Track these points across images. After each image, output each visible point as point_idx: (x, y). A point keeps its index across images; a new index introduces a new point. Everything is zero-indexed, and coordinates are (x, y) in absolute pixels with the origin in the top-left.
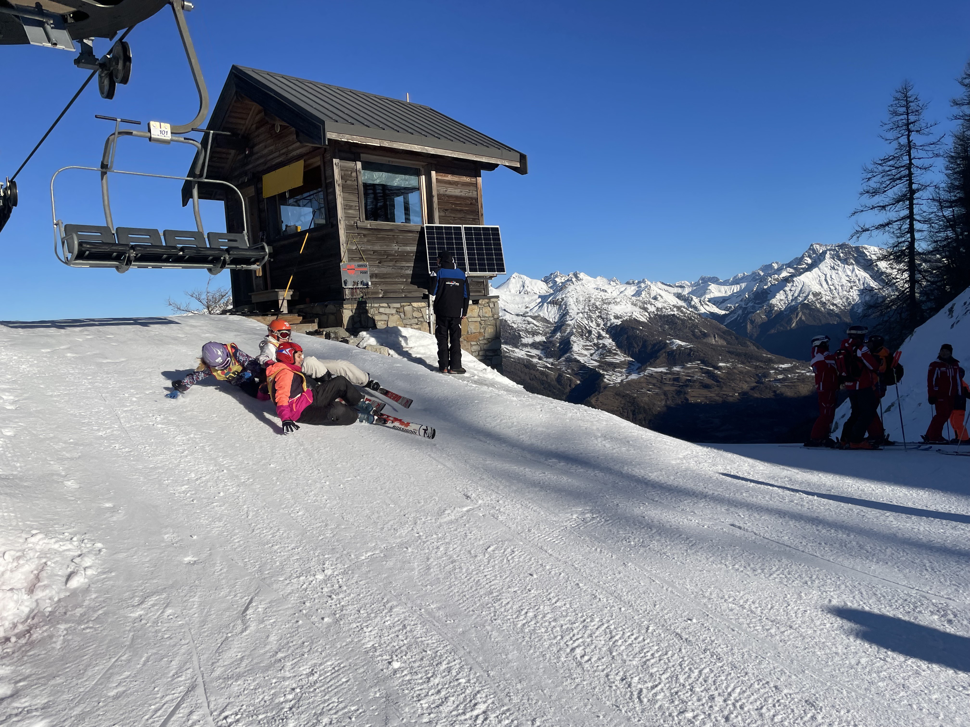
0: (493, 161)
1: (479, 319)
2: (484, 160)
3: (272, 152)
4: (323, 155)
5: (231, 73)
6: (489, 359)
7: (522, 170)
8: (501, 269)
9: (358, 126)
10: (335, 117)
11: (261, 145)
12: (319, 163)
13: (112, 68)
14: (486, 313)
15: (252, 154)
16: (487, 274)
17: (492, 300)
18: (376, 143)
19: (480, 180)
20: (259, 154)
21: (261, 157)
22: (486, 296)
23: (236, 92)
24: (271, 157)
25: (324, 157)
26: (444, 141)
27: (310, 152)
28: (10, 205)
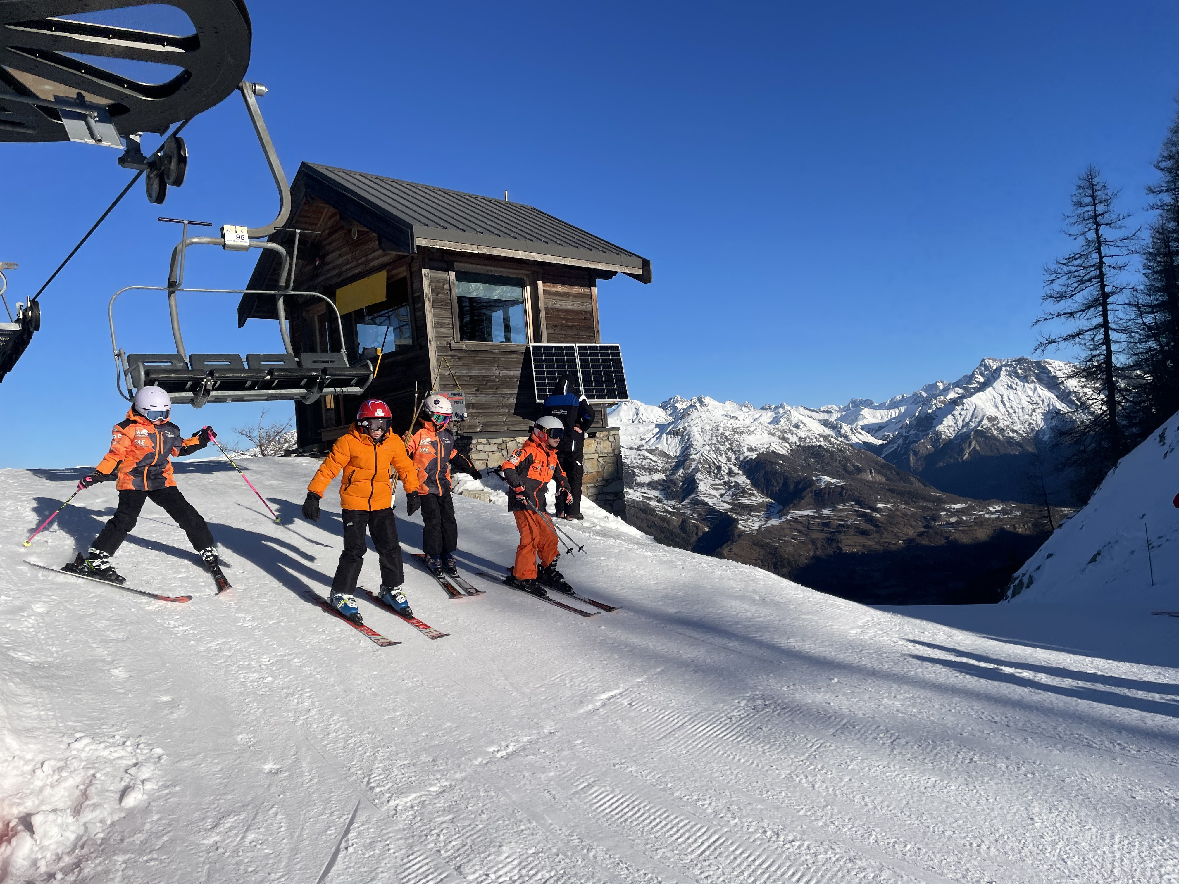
0: (610, 268)
1: (597, 456)
2: (600, 267)
3: (347, 262)
4: (411, 264)
5: (300, 171)
6: (609, 504)
7: (645, 278)
8: (623, 395)
9: (452, 230)
10: (424, 221)
11: (334, 254)
12: (405, 274)
13: (163, 168)
14: (605, 448)
15: (323, 264)
16: (607, 401)
17: (612, 432)
18: (473, 250)
19: (594, 290)
20: (332, 265)
21: (334, 268)
22: (604, 427)
23: (306, 193)
24: (347, 267)
25: (411, 268)
26: (552, 246)
27: (394, 261)
28: (31, 329)
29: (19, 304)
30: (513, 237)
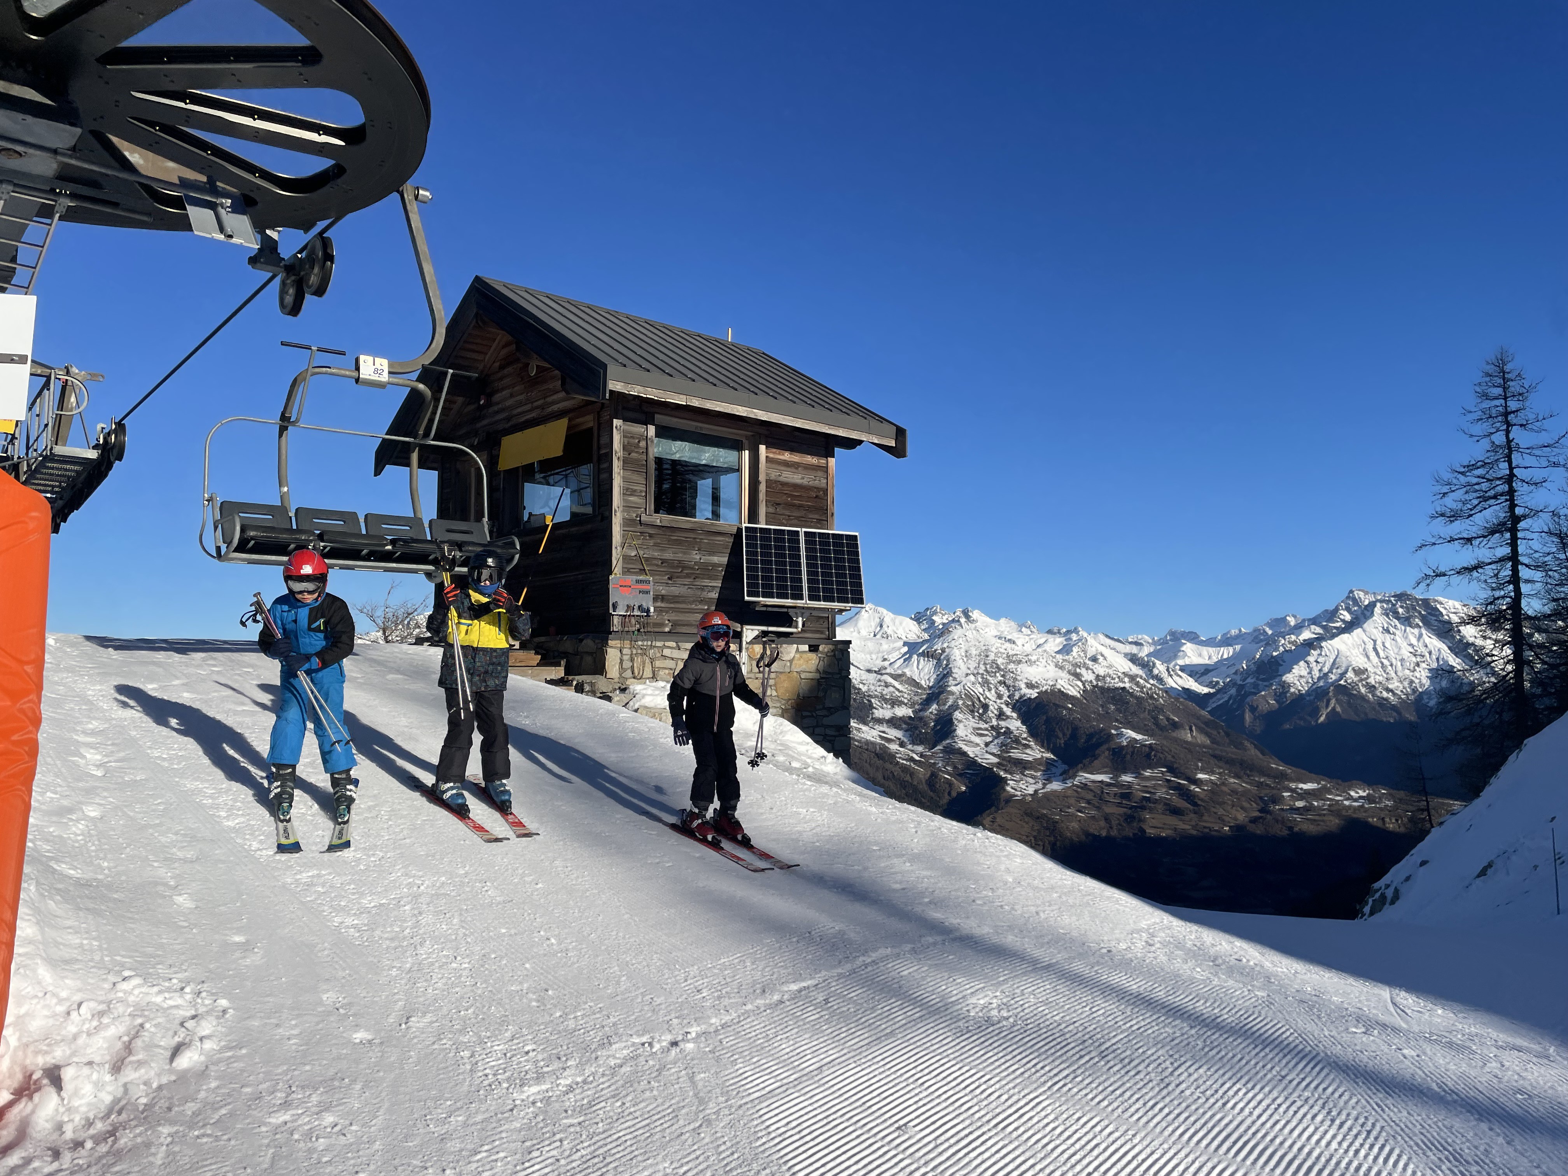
0: (854, 435)
2: (841, 433)
3: (520, 404)
4: (598, 413)
5: (472, 287)
6: (830, 741)
7: (898, 451)
8: (858, 599)
9: (656, 374)
10: (622, 359)
11: (504, 393)
12: (591, 424)
13: (302, 273)
15: (489, 404)
16: (837, 605)
17: (841, 647)
18: (681, 400)
19: (832, 461)
20: (500, 406)
21: (502, 410)
22: (830, 639)
23: (477, 314)
24: (519, 410)
25: (599, 417)
26: (782, 403)
27: (581, 407)
28: (112, 459)
29: (99, 426)
30: (732, 387)
